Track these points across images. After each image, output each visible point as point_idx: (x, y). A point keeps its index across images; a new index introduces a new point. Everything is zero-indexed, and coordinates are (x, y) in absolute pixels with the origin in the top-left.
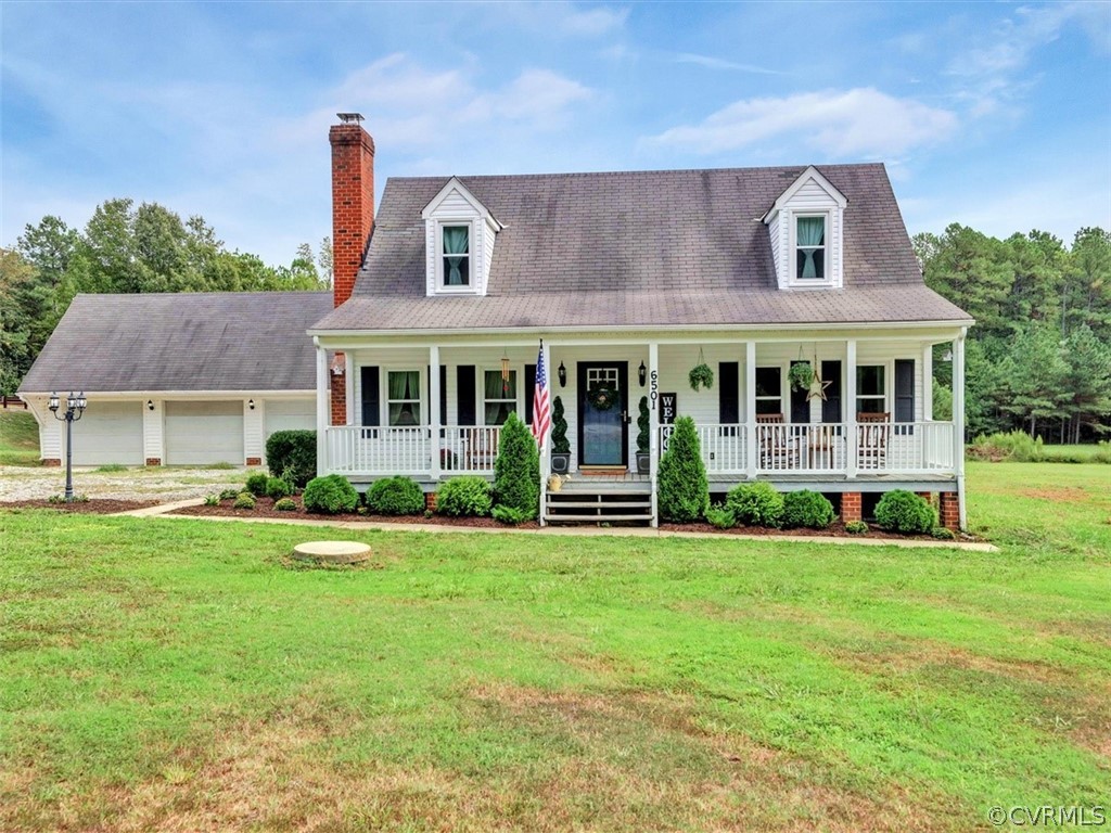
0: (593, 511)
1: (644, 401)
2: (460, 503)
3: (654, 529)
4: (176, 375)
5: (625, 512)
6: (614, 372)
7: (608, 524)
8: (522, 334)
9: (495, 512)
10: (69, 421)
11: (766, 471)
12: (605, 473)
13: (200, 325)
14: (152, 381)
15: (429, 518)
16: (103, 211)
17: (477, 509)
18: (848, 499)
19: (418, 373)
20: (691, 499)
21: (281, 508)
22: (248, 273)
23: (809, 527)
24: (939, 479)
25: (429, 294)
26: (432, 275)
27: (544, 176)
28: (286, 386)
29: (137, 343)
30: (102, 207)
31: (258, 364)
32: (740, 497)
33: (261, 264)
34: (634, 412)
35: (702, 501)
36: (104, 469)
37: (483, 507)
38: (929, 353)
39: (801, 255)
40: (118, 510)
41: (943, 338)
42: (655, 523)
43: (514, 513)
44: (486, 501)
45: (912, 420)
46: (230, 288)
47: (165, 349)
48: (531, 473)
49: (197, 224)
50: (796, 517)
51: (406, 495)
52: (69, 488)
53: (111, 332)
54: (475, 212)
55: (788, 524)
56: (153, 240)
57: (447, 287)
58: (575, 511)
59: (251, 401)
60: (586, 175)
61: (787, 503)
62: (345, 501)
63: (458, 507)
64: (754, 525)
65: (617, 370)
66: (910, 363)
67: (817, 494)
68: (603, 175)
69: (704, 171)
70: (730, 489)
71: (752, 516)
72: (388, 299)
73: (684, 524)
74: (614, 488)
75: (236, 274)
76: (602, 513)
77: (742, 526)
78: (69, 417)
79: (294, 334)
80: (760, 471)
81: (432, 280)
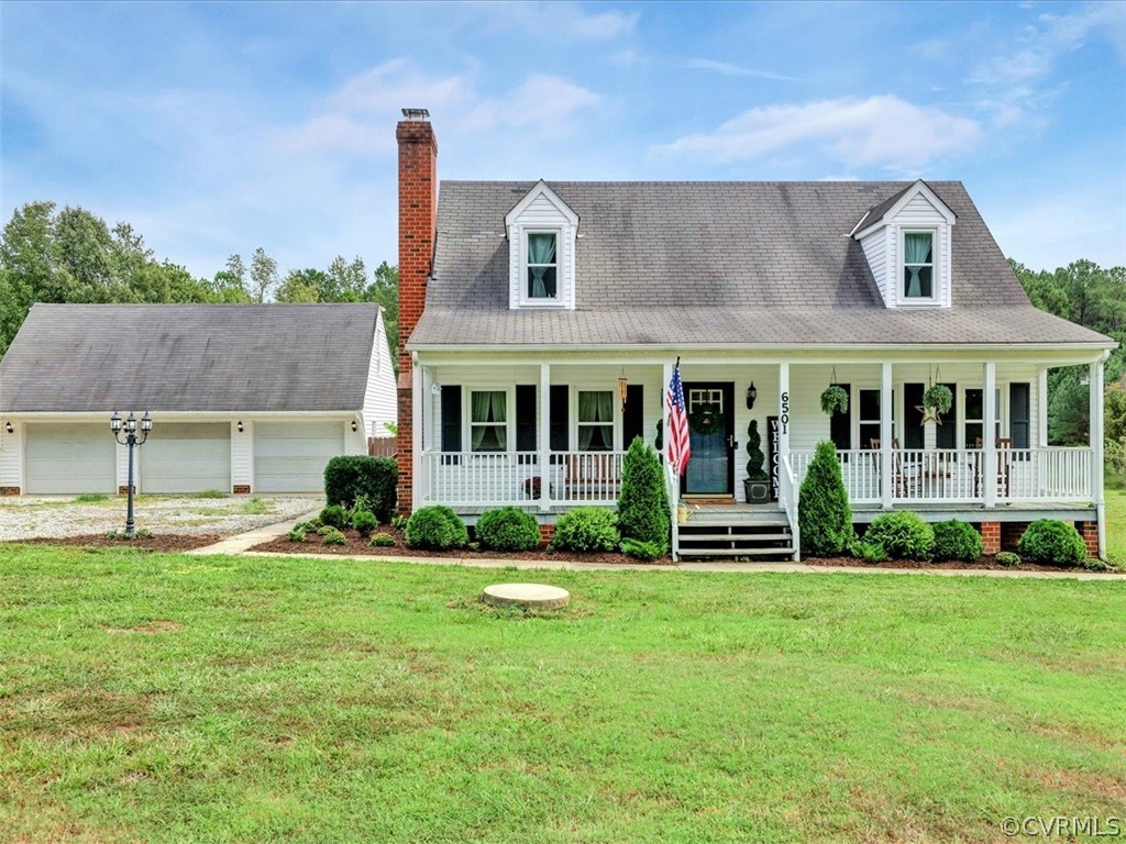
0: (726, 545)
1: (753, 424)
2: (588, 537)
3: (797, 563)
4: (157, 394)
5: (762, 545)
6: (719, 393)
7: (747, 559)
8: (643, 352)
9: (626, 547)
10: (131, 445)
11: (902, 500)
12: (713, 503)
13: (179, 340)
14: (130, 401)
15: (551, 554)
16: (22, 215)
17: (607, 544)
18: (988, 529)
19: (504, 393)
20: (838, 530)
21: (380, 544)
22: (178, 284)
23: (961, 559)
24: (1070, 507)
25: (511, 307)
26: (516, 287)
27: (611, 184)
28: (283, 407)
29: (108, 359)
30: (20, 210)
31: (249, 382)
32: (889, 527)
33: (187, 276)
34: (741, 436)
35: (847, 532)
36: (84, 499)
37: (612, 541)
38: (1044, 375)
39: (908, 273)
40: (189, 547)
41: (1067, 361)
42: (797, 557)
43: (650, 547)
44: (615, 535)
45: (1027, 446)
46: (159, 300)
47: (141, 365)
48: (662, 503)
49: (124, 231)
50: (949, 549)
51: (525, 527)
52: (130, 523)
53: (77, 346)
54: (563, 219)
55: (940, 557)
56: (78, 247)
57: (531, 299)
58: (707, 545)
59: (240, 423)
60: (656, 184)
61: (938, 535)
62: (457, 536)
63: (586, 542)
64: (903, 558)
65: (721, 391)
66: (1026, 387)
67: (966, 524)
68: (675, 184)
69: (780, 183)
70: (872, 519)
71: (904, 548)
72: (469, 312)
73: (829, 558)
74: (742, 519)
75: (167, 284)
76: (737, 547)
77: (890, 559)
78: (131, 441)
79: (287, 350)
80: (896, 500)
81: (516, 292)
